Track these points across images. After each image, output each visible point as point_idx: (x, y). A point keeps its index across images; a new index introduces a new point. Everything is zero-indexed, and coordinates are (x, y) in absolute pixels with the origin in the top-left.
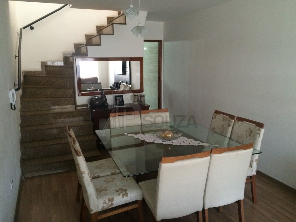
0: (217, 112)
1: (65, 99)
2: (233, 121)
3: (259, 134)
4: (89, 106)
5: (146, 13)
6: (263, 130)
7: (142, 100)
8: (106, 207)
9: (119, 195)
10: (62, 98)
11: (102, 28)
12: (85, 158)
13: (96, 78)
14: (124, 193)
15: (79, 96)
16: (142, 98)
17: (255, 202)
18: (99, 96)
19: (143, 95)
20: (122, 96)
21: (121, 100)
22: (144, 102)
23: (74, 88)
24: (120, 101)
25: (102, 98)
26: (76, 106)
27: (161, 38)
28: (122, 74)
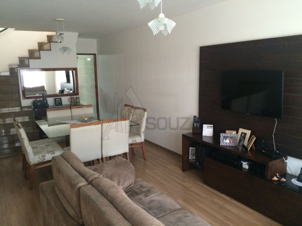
0: (126, 105)
1: (12, 102)
2: (133, 109)
3: (144, 115)
4: (33, 107)
5: (77, 34)
6: (146, 113)
7: (78, 101)
8: (40, 160)
9: (49, 153)
10: (9, 101)
11: (43, 44)
12: (25, 130)
13: (43, 87)
14: (52, 152)
15: (23, 99)
16: (78, 99)
17: (145, 159)
18: (41, 99)
19: (78, 97)
20: (61, 98)
21: (59, 101)
22: (80, 103)
23: (19, 93)
24: (59, 103)
25: (43, 100)
26: (22, 108)
27: (95, 52)
28: (67, 83)
